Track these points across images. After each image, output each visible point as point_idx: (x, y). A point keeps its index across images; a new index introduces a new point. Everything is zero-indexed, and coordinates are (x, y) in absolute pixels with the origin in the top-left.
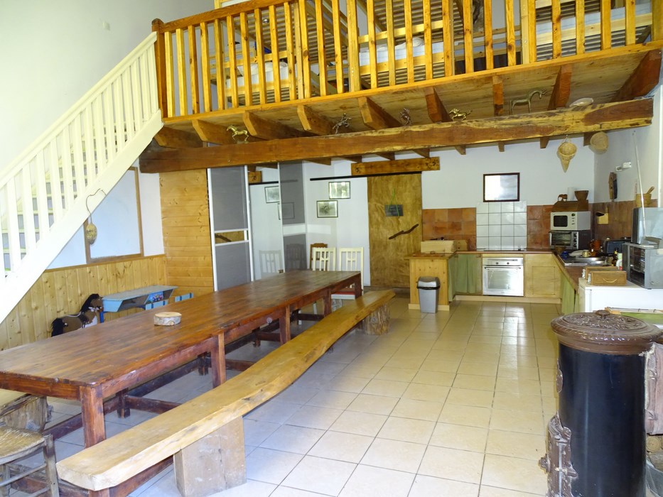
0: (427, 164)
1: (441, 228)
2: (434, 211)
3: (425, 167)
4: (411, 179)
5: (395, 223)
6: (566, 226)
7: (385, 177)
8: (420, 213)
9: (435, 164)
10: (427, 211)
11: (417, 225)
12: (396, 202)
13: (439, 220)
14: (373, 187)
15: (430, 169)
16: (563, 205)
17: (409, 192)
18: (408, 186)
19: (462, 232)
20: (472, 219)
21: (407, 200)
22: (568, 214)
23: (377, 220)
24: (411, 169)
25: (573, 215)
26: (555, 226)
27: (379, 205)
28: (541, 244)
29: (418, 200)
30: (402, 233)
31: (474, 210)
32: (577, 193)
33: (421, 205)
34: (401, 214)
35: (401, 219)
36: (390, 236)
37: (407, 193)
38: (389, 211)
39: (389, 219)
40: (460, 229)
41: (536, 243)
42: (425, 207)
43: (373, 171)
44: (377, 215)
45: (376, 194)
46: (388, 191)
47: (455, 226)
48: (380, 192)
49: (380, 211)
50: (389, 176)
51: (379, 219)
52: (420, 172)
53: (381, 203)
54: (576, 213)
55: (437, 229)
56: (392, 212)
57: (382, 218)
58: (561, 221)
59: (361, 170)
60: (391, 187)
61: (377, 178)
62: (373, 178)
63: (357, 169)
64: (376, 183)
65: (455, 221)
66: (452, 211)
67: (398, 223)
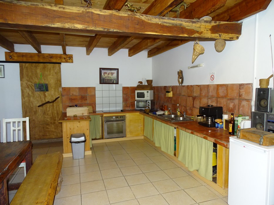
0: (65, 58)
1: (74, 99)
2: (69, 89)
3: (64, 60)
4: (54, 67)
5: (42, 96)
6: (144, 97)
7: (34, 64)
8: (61, 89)
9: (69, 59)
10: (64, 89)
11: (59, 97)
12: (43, 82)
13: (73, 94)
14: (24, 71)
15: (67, 62)
16: (141, 86)
17: (53, 75)
18: (52, 72)
19: (88, 101)
20: (93, 94)
21: (51, 81)
22: (145, 92)
23: (28, 94)
24: (54, 60)
25: (148, 92)
26: (137, 97)
27: (30, 83)
28: (129, 107)
29: (59, 81)
30: (48, 102)
31: (94, 89)
32: (148, 81)
33: (61, 84)
34: (47, 90)
35: (47, 93)
36: (38, 105)
37: (51, 76)
38: (38, 88)
39: (37, 93)
40: (86, 100)
41: (127, 107)
42: (64, 85)
43: (25, 59)
44: (28, 90)
45: (27, 76)
46: (36, 73)
47: (83, 98)
48: (30, 74)
49: (30, 87)
50: (37, 64)
51: (30, 93)
52: (60, 63)
53: (31, 82)
54: (149, 91)
55: (71, 100)
56: (40, 88)
57: (33, 93)
58: (141, 95)
59: (14, 58)
60: (38, 71)
61: (27, 65)
62: (24, 64)
63: (11, 56)
64: (27, 68)
65: (83, 95)
66: (81, 89)
67: (45, 96)
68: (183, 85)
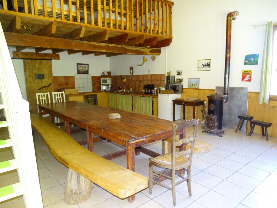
0: (54, 57)
1: (61, 85)
2: (57, 77)
3: (54, 58)
4: (47, 63)
5: (40, 82)
6: (107, 83)
7: (34, 60)
8: (52, 78)
9: (58, 57)
10: (54, 77)
11: (51, 83)
12: (40, 72)
13: (60, 81)
14: (27, 65)
15: (55, 59)
16: (103, 76)
17: (46, 68)
18: (46, 66)
19: (70, 86)
20: (73, 81)
21: (45, 72)
22: (107, 79)
23: (31, 81)
24: (47, 58)
25: (109, 79)
26: (102, 83)
27: (31, 73)
28: (96, 89)
29: (51, 72)
30: (46, 87)
31: (73, 77)
32: (108, 72)
33: (52, 74)
34: (43, 78)
35: (43, 80)
36: (37, 89)
37: (45, 69)
38: (37, 77)
39: (37, 81)
40: (69, 85)
41: (95, 89)
42: (54, 75)
43: (27, 57)
44: (30, 78)
45: (29, 68)
46: (35, 67)
47: (67, 84)
48: (31, 67)
49: (31, 76)
50: (36, 60)
51: (32, 80)
52: (51, 60)
53: (32, 73)
54: (110, 79)
55: (59, 85)
56: (39, 77)
57: (33, 81)
58: (105, 81)
59: (19, 55)
60: (37, 65)
61: (29, 60)
62: (26, 60)
63: (17, 54)
64: (29, 63)
65: (67, 82)
66: (65, 77)
67: (42, 82)
68: (133, 74)
